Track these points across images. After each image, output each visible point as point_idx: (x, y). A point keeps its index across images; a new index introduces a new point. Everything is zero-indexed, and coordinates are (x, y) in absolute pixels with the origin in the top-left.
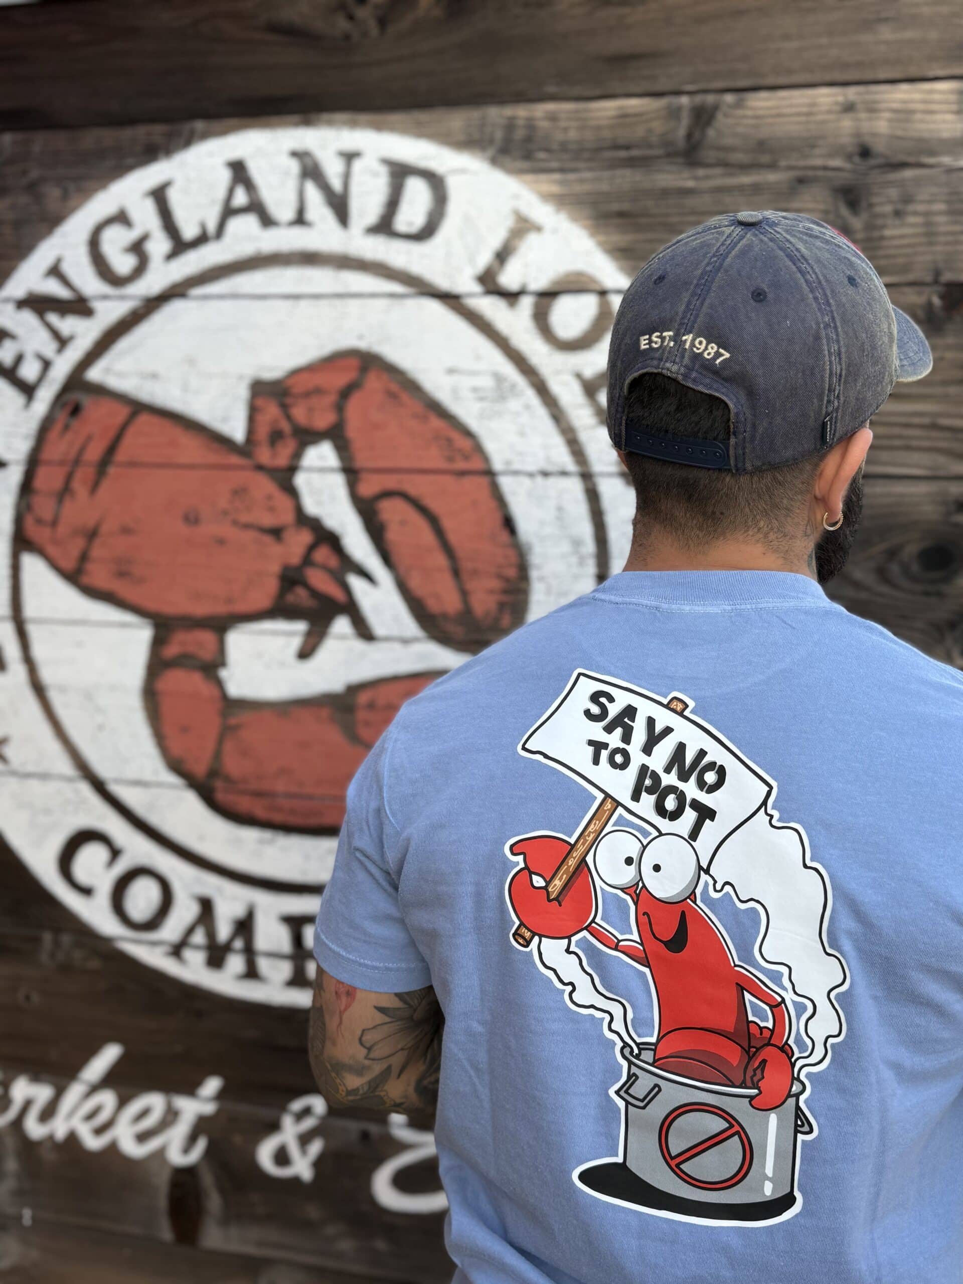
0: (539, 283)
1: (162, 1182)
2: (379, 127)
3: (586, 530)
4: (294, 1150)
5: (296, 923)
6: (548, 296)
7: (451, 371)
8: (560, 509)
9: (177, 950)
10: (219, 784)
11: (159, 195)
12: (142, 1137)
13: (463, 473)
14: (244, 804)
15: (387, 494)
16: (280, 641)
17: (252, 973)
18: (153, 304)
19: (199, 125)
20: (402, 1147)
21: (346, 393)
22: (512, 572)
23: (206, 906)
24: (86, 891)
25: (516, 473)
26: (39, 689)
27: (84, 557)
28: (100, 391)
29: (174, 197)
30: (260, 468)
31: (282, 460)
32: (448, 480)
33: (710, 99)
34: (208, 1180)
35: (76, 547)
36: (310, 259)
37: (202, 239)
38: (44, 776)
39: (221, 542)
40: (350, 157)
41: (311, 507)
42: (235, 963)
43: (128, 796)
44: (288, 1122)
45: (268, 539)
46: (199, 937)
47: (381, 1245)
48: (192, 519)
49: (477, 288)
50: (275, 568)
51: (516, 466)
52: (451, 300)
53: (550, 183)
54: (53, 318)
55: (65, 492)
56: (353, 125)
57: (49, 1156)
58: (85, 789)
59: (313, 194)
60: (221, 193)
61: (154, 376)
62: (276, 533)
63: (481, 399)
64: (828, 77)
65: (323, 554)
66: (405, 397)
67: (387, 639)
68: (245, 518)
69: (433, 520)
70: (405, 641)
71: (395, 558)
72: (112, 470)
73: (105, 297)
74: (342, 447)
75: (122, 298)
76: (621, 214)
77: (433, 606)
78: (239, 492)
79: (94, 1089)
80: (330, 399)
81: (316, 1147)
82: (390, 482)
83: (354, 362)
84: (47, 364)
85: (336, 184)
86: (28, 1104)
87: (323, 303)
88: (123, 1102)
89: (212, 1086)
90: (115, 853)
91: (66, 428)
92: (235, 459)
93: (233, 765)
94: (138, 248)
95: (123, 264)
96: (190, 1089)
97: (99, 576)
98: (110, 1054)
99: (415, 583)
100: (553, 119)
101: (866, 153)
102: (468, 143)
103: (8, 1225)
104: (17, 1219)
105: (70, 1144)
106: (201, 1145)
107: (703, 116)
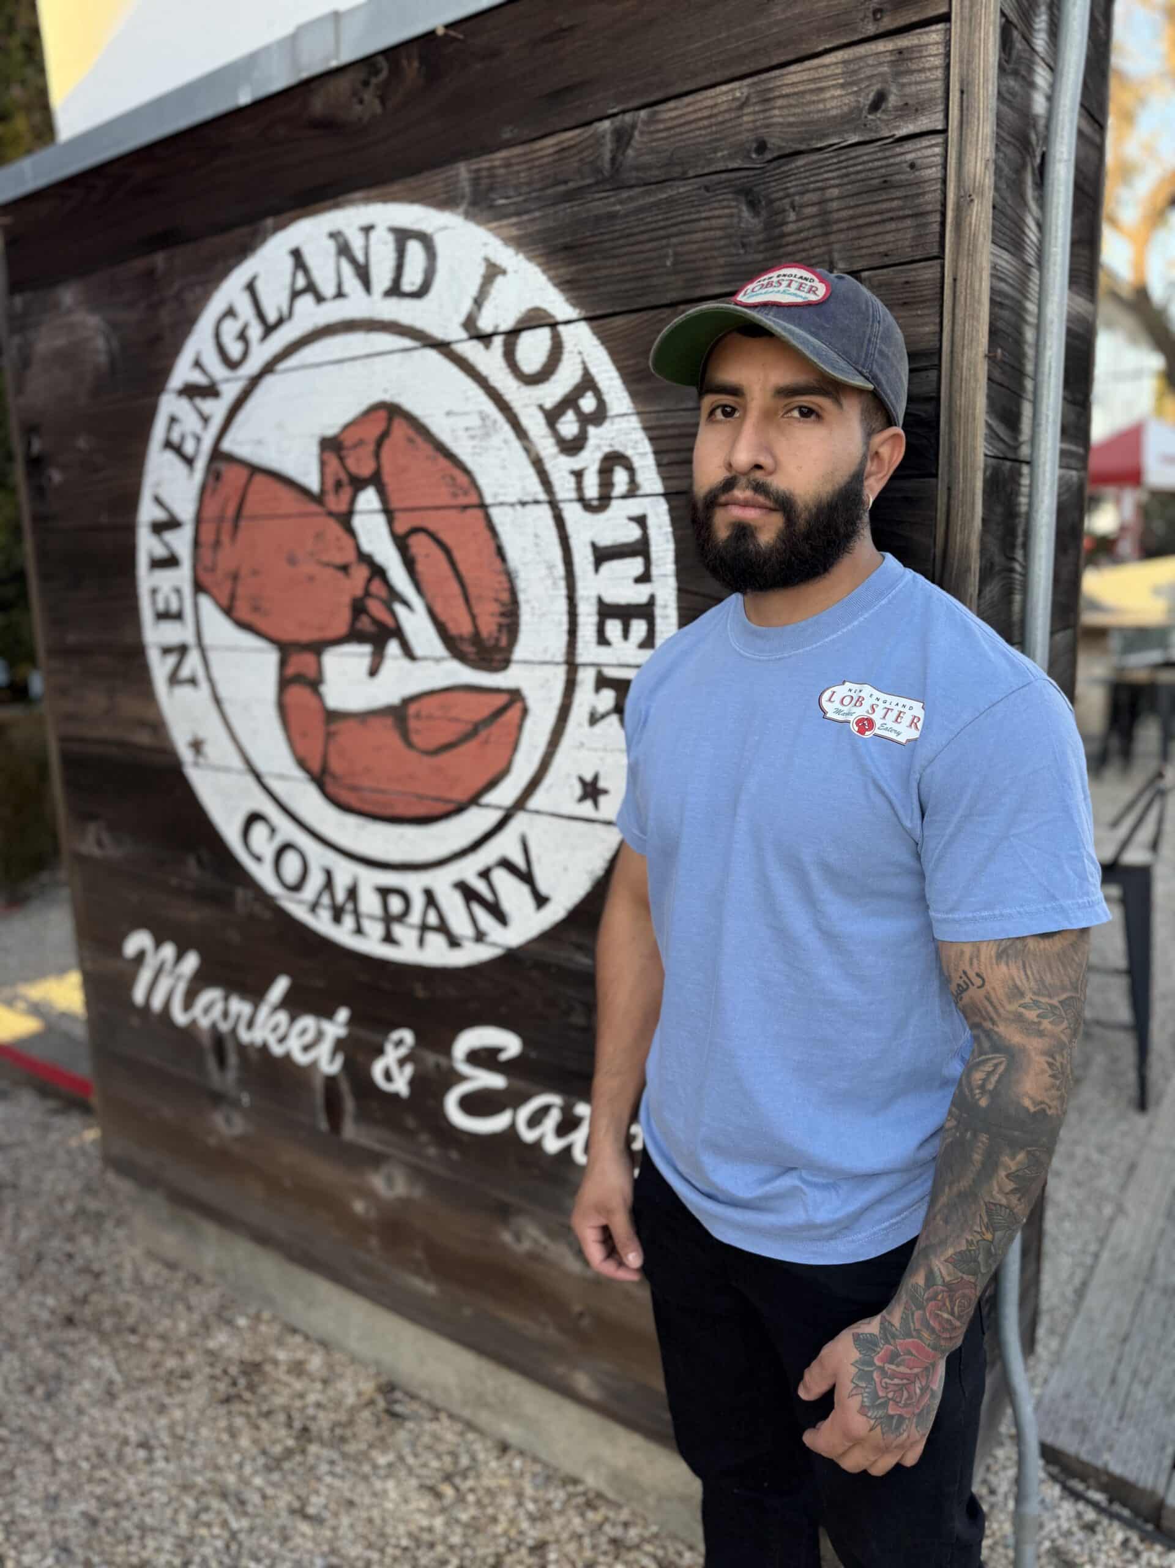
0: (507, 325)
1: (318, 1084)
3: (556, 553)
4: (395, 1071)
5: (384, 892)
6: (513, 334)
7: (449, 414)
8: (536, 536)
9: (314, 907)
10: (328, 780)
12: (306, 1048)
13: (465, 507)
14: (345, 796)
16: (355, 661)
17: (359, 931)
18: (255, 381)
19: (270, 222)
20: (461, 1078)
22: (505, 596)
23: (329, 874)
24: (258, 859)
25: (502, 504)
26: (217, 701)
27: (233, 597)
28: (230, 458)
29: (260, 286)
30: (330, 514)
31: (343, 507)
32: (452, 514)
33: (628, 118)
34: (345, 1087)
37: (280, 321)
38: (227, 770)
39: (311, 578)
40: (367, 230)
41: (367, 546)
42: (349, 921)
44: (389, 1048)
45: (340, 575)
46: (326, 900)
47: (454, 1155)
48: (292, 561)
49: (464, 335)
50: (346, 600)
52: (443, 347)
53: (510, 228)
54: (199, 401)
55: (217, 544)
56: (368, 200)
57: (254, 1056)
58: (250, 781)
59: (347, 269)
60: (287, 279)
61: (259, 442)
62: (345, 568)
63: (473, 437)
64: (728, 74)
65: (376, 586)
66: (419, 440)
67: (425, 658)
68: (325, 558)
70: (438, 660)
71: (424, 586)
72: (243, 524)
73: (227, 380)
75: (237, 379)
76: (566, 248)
77: (453, 629)
79: (276, 1009)
80: (371, 447)
81: (409, 1070)
82: (416, 520)
83: (383, 414)
84: (198, 439)
85: (360, 257)
86: (239, 1017)
87: (358, 363)
88: (293, 1019)
89: (343, 1014)
90: (273, 831)
91: (214, 491)
92: (313, 507)
93: (336, 765)
94: (242, 336)
95: (235, 350)
96: (328, 1014)
97: (243, 611)
98: (280, 987)
99: (438, 609)
100: (507, 164)
101: (762, 147)
102: (445, 201)
103: (236, 1104)
104: (239, 1100)
105: (264, 1048)
106: (339, 1060)
107: (622, 137)
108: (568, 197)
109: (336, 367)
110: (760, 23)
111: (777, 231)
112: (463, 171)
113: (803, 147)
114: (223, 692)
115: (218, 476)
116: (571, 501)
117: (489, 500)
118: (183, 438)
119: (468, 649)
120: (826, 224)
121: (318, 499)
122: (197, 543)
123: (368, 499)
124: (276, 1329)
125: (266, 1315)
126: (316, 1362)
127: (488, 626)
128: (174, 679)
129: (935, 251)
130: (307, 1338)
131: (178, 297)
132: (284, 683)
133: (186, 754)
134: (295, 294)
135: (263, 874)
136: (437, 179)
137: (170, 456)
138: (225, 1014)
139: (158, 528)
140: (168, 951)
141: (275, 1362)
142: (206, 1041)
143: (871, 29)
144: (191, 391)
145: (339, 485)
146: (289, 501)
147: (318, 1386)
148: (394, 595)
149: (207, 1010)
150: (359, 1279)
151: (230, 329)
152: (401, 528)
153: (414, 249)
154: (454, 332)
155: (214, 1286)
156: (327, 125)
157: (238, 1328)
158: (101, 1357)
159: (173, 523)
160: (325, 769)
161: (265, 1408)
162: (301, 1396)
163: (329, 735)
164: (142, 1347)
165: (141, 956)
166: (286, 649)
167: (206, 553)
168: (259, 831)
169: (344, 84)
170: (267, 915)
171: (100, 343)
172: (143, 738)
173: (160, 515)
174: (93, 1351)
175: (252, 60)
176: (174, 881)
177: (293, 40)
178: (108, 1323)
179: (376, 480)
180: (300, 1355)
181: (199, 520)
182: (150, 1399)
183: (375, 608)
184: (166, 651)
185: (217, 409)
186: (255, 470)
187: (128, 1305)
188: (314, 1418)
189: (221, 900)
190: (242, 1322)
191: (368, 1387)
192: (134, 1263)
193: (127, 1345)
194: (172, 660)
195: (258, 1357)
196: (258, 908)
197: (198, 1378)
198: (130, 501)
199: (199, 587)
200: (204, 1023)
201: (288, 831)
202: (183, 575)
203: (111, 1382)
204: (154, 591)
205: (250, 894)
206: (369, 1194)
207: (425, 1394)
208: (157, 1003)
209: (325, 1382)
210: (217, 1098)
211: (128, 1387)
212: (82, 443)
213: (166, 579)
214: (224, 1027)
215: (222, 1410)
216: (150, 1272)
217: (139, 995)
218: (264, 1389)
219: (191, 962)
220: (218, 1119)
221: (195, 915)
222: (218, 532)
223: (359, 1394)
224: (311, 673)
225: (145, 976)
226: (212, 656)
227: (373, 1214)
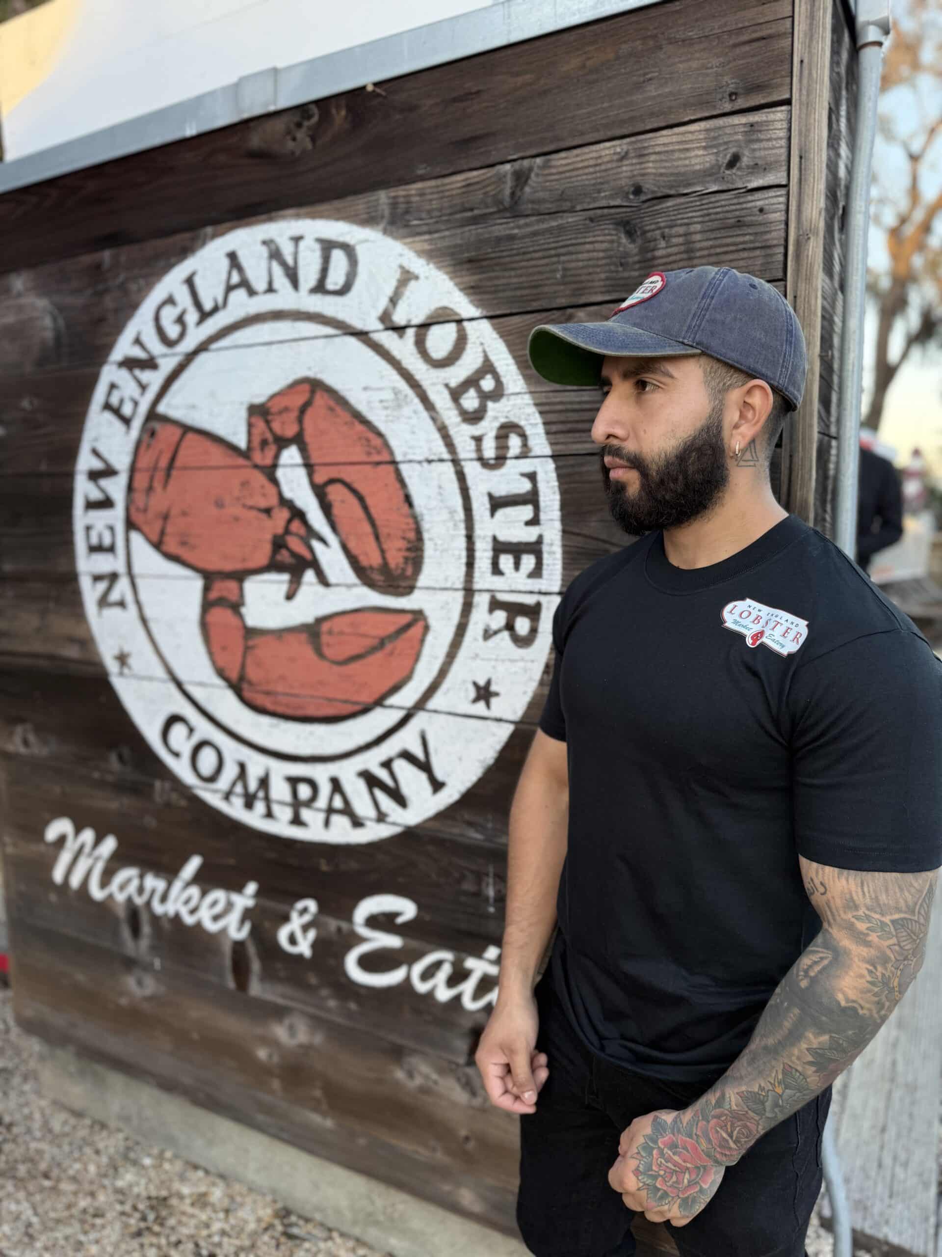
0: (419, 318)
1: (227, 949)
2: (313, 216)
3: (457, 501)
4: (299, 935)
5: (294, 781)
6: (424, 327)
7: (365, 389)
8: (440, 487)
9: (227, 796)
10: (245, 686)
11: (190, 282)
12: (216, 918)
13: (378, 463)
15: (332, 481)
16: (275, 587)
17: (269, 815)
18: (190, 357)
19: (209, 230)
20: (361, 940)
21: (303, 410)
22: (412, 535)
23: (242, 767)
24: (176, 755)
27: (162, 533)
29: (198, 281)
30: (256, 466)
31: (268, 461)
32: (368, 468)
33: (526, 163)
34: (252, 950)
35: (158, 525)
36: (278, 315)
37: (216, 309)
38: (150, 679)
39: (237, 519)
40: (297, 240)
41: (288, 494)
42: (260, 807)
43: (197, 693)
44: (294, 915)
45: (263, 516)
46: (239, 789)
47: (353, 1006)
48: (220, 504)
49: (380, 326)
50: (268, 537)
51: (410, 457)
52: (362, 335)
53: (423, 243)
54: (137, 372)
55: (150, 489)
56: (298, 216)
57: (166, 926)
60: (224, 276)
61: (193, 407)
63: (386, 408)
64: (610, 134)
65: (296, 526)
66: (339, 410)
67: (337, 585)
68: (250, 502)
69: (361, 499)
70: (349, 586)
71: (339, 527)
72: (174, 473)
73: (165, 356)
74: (304, 450)
75: (174, 355)
76: (470, 261)
77: (364, 561)
78: (245, 484)
79: (188, 884)
80: (294, 414)
81: (312, 934)
82: (334, 473)
83: (306, 387)
84: (136, 404)
85: (290, 261)
86: (153, 892)
88: (204, 893)
89: (251, 888)
90: (191, 730)
91: (149, 446)
92: (241, 461)
93: (253, 673)
94: (180, 320)
95: (173, 331)
96: (239, 888)
97: (171, 546)
98: (194, 863)
99: (352, 545)
100: (422, 195)
101: (638, 190)
102: (368, 220)
103: (148, 968)
104: (152, 965)
105: (177, 919)
106: (247, 927)
107: (521, 178)
108: (475, 221)
109: (264, 349)
110: (637, 97)
111: (649, 255)
112: (383, 197)
113: (672, 192)
114: (148, 612)
115: (153, 434)
116: (471, 460)
117: (399, 457)
118: (122, 401)
119: (377, 577)
120: (689, 251)
121: (245, 454)
122: (130, 488)
123: (291, 455)
124: (178, 1166)
125: (168, 1154)
126: (217, 1194)
127: (395, 559)
128: (103, 602)
129: (780, 275)
130: (207, 1172)
131: (123, 288)
132: (207, 606)
133: (112, 666)
134: (230, 288)
135: (181, 769)
136: (360, 203)
137: (108, 416)
138: (141, 890)
139: (94, 476)
140: (88, 836)
141: (181, 1197)
142: (121, 913)
143: (728, 107)
144: (130, 364)
145: (264, 443)
146: (217, 455)
147: (221, 1215)
148: (312, 533)
149: (122, 887)
150: (260, 1118)
151: (169, 315)
152: (320, 478)
153: (338, 258)
154: (372, 324)
155: (119, 1130)
156: (262, 156)
157: (143, 1167)
158: (18, 1202)
159: (109, 472)
160: (242, 678)
161: (173, 1239)
162: (207, 1226)
163: (247, 649)
164: (54, 1189)
165: (61, 841)
166: (209, 577)
167: (140, 499)
168: (178, 732)
169: (279, 125)
170: (183, 803)
171: (48, 322)
172: (72, 652)
173: (97, 465)
174: (9, 1195)
175: (199, 101)
176: (96, 775)
177: (236, 88)
178: (22, 1170)
179: (299, 440)
180: (203, 1189)
181: (133, 469)
182: (67, 1238)
183: (295, 544)
184: (97, 578)
185: (154, 379)
186: (187, 429)
187: (40, 1152)
188: (219, 1245)
189: (139, 790)
190: (147, 1161)
191: (266, 1213)
192: (43, 1115)
193: (42, 1189)
194: (102, 586)
195: (164, 1193)
196: (174, 797)
197: (110, 1215)
198: (71, 453)
199: (130, 525)
200: (120, 898)
201: (205, 730)
202: (117, 515)
203: (29, 1225)
204: (88, 529)
205: (167, 785)
206: (272, 1043)
207: (318, 1217)
208: (75, 881)
209: (227, 1211)
210: (130, 964)
211: (46, 1228)
212: (26, 404)
213: (100, 519)
214: (139, 901)
215: (135, 1244)
216: (57, 1123)
217: (58, 875)
218: (172, 1222)
219: (109, 844)
220: (130, 982)
221: (114, 804)
222: (152, 479)
223: (259, 1220)
224: (233, 597)
225: (65, 858)
226: (139, 582)
227: (276, 1059)
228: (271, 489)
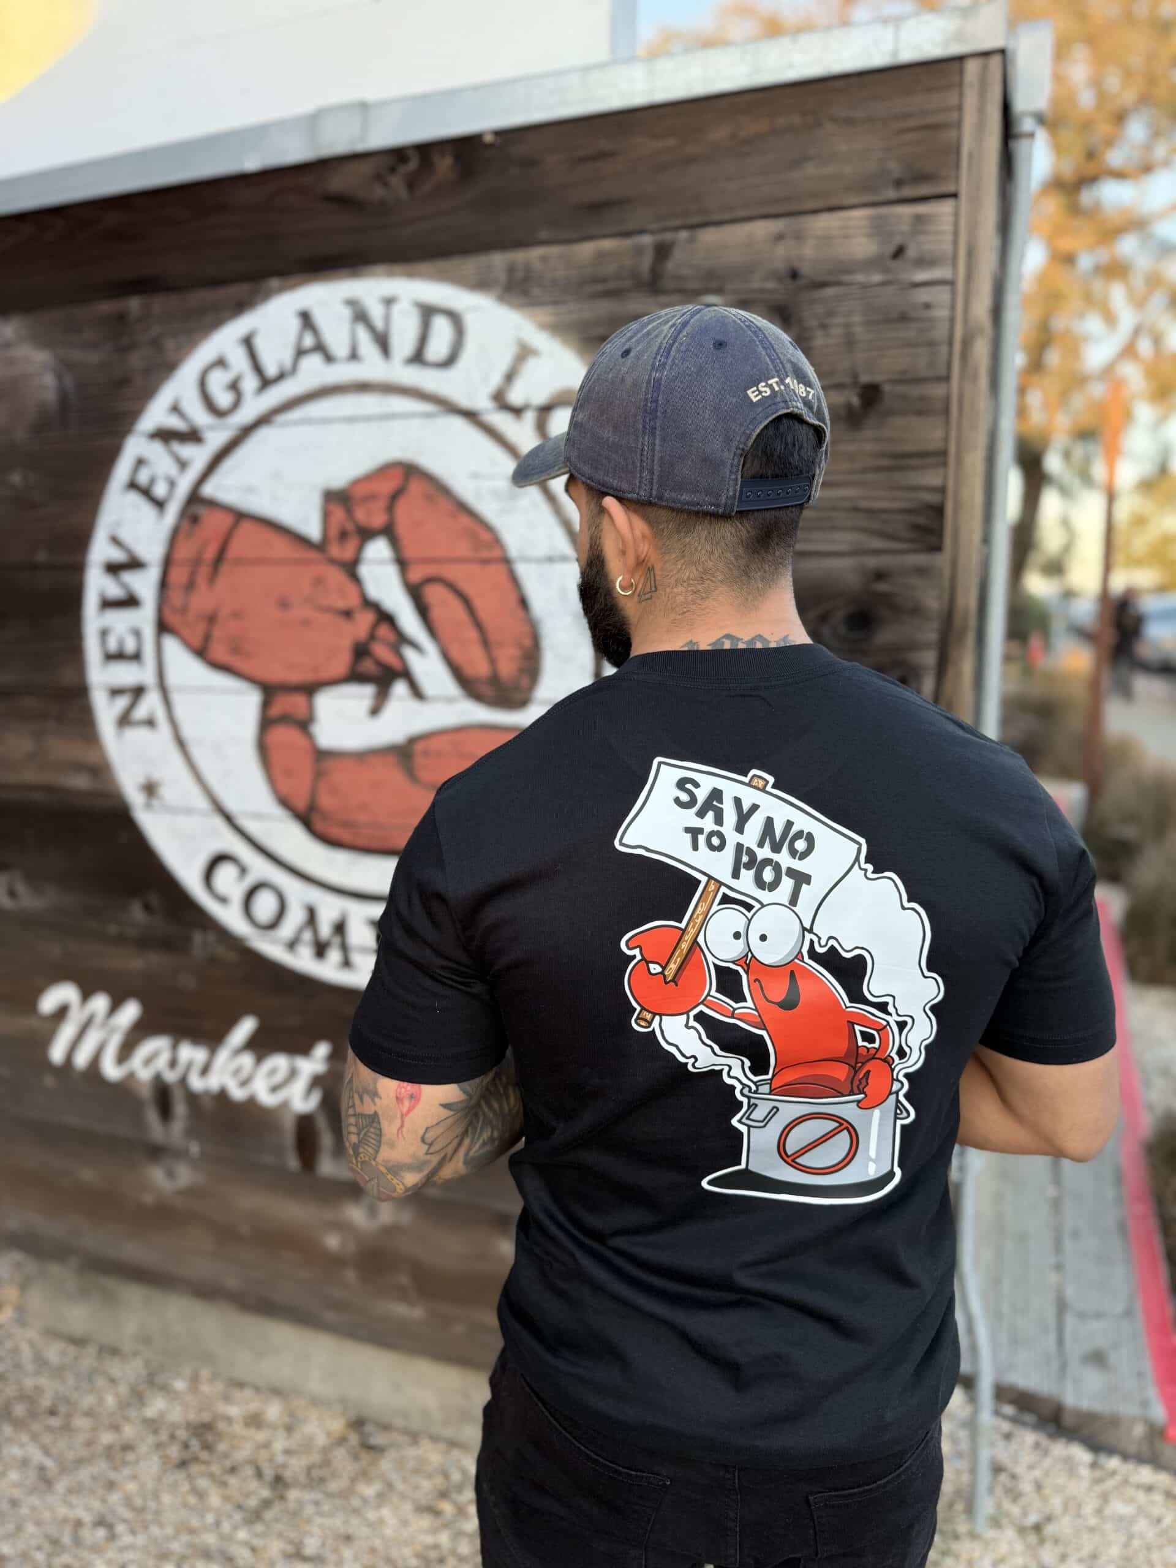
1: (289, 1125)
2: (411, 275)
12: (274, 1089)
14: (335, 832)
15: (430, 580)
19: (274, 283)
21: (395, 497)
24: (223, 900)
26: (181, 743)
27: (207, 638)
28: (212, 504)
29: (260, 343)
30: (333, 562)
33: (668, 236)
34: (322, 1123)
35: (201, 629)
38: (189, 811)
39: (306, 623)
41: (374, 591)
42: (334, 956)
43: (252, 827)
46: (307, 936)
53: (545, 314)
56: (391, 275)
57: (208, 1104)
58: (219, 822)
62: (347, 614)
64: (761, 211)
72: (225, 568)
74: (395, 543)
77: (469, 671)
79: (238, 1052)
84: (172, 484)
85: (379, 324)
86: (190, 1064)
88: (259, 1059)
89: (322, 1050)
90: (243, 871)
93: (326, 801)
96: (305, 1051)
97: (219, 652)
98: (246, 1028)
99: (455, 653)
100: (544, 259)
101: (794, 275)
102: (480, 284)
103: (180, 1154)
104: (187, 1151)
105: (222, 1096)
106: (316, 1097)
107: (662, 251)
108: (608, 294)
110: (795, 175)
113: (831, 280)
114: (188, 731)
115: (195, 520)
118: (152, 481)
121: (320, 547)
122: (164, 584)
123: (378, 550)
124: (219, 1387)
125: (205, 1373)
126: (273, 1411)
128: (124, 720)
129: (942, 372)
130: (257, 1389)
131: (156, 344)
132: (266, 723)
133: (135, 797)
134: (300, 353)
136: (470, 265)
137: (134, 497)
138: (173, 1063)
139: (113, 569)
140: (100, 1003)
141: (229, 1420)
142: (146, 1093)
143: (892, 194)
144: (165, 436)
145: (343, 535)
147: (281, 1434)
148: (402, 639)
149: (148, 1062)
150: (330, 1316)
155: (135, 1354)
156: (343, 201)
157: (176, 1392)
158: (22, 1445)
159: (134, 564)
160: (312, 807)
161: (228, 1464)
162: (266, 1445)
163: (319, 774)
164: (67, 1428)
165: (62, 1012)
166: (269, 691)
167: (176, 597)
169: (366, 168)
171: (49, 380)
172: (80, 782)
173: (117, 555)
174: (9, 1440)
175: (261, 131)
176: (112, 929)
177: (313, 121)
178: (19, 1410)
179: (389, 532)
180: (254, 1406)
181: (168, 562)
182: (94, 1478)
183: (382, 652)
184: (115, 692)
185: (198, 456)
186: (240, 516)
187: (39, 1390)
188: (284, 1466)
189: (171, 945)
190: (180, 1385)
191: (337, 1425)
193: (49, 1429)
194: (122, 702)
195: (206, 1417)
196: (221, 951)
197: (143, 1449)
198: (81, 540)
199: (163, 627)
200: (145, 1075)
201: (261, 869)
202: (145, 617)
203: (42, 1469)
204: (104, 633)
205: (211, 937)
206: (343, 1227)
208: (82, 1059)
209: (289, 1429)
210: (156, 1152)
211: (65, 1468)
212: (16, 478)
213: (120, 621)
214: (171, 1077)
215: (180, 1476)
216: (54, 1352)
217: (57, 1053)
218: (222, 1447)
219: (130, 1012)
220: (157, 1175)
221: (136, 963)
222: (193, 575)
223: (329, 1434)
224: (301, 713)
225: (66, 1033)
226: (177, 699)
227: (351, 1247)
228: (351, 589)
